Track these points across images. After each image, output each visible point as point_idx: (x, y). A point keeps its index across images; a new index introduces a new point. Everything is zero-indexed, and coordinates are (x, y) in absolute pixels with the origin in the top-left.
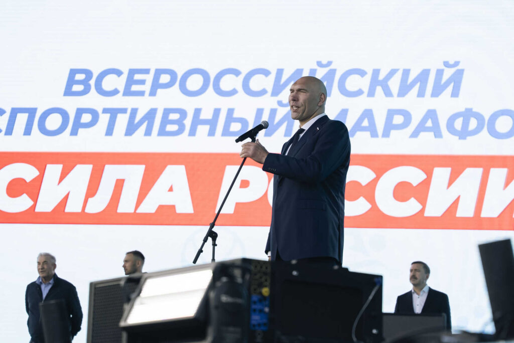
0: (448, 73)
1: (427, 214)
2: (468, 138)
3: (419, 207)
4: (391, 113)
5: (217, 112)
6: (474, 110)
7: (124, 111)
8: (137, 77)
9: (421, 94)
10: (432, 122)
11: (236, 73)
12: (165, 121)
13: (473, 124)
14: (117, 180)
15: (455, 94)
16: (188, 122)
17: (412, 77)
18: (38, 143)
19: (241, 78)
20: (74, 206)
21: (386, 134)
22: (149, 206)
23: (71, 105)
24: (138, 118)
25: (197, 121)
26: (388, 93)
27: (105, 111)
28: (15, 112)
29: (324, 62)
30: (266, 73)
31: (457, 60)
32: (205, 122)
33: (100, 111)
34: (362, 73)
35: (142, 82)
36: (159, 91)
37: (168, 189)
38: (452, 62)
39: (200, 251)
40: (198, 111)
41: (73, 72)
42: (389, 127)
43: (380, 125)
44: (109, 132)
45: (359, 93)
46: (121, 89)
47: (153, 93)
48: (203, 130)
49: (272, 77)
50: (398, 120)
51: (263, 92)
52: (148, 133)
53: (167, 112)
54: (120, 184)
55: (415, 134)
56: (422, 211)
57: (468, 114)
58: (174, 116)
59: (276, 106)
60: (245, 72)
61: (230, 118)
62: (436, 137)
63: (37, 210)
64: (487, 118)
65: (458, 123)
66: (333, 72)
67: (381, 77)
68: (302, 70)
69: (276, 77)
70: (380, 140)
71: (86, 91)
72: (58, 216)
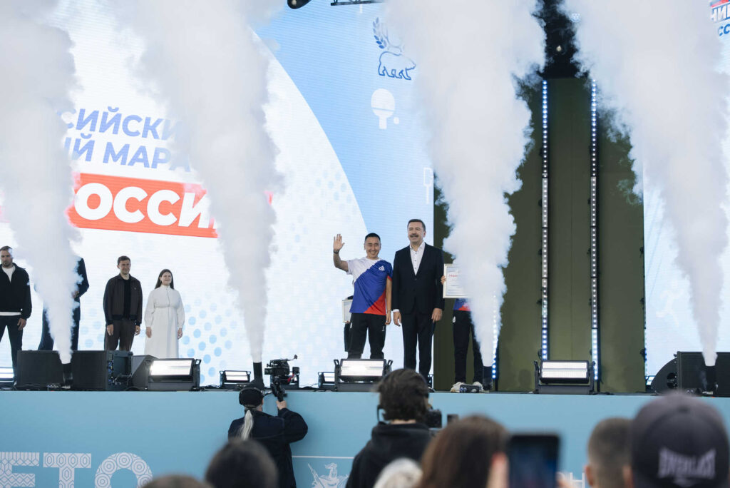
3: (175, 219)
4: (157, 151)
21: (154, 166)
26: (156, 136)
29: (113, 108)
34: (139, 119)
42: (156, 161)
43: (150, 160)
45: (137, 134)
49: (77, 115)
50: (162, 156)
51: (71, 125)
55: (173, 168)
56: (177, 222)
59: (80, 137)
62: (186, 170)
66: (119, 116)
67: (152, 123)
68: (98, 112)
69: (80, 116)
70: (150, 169)
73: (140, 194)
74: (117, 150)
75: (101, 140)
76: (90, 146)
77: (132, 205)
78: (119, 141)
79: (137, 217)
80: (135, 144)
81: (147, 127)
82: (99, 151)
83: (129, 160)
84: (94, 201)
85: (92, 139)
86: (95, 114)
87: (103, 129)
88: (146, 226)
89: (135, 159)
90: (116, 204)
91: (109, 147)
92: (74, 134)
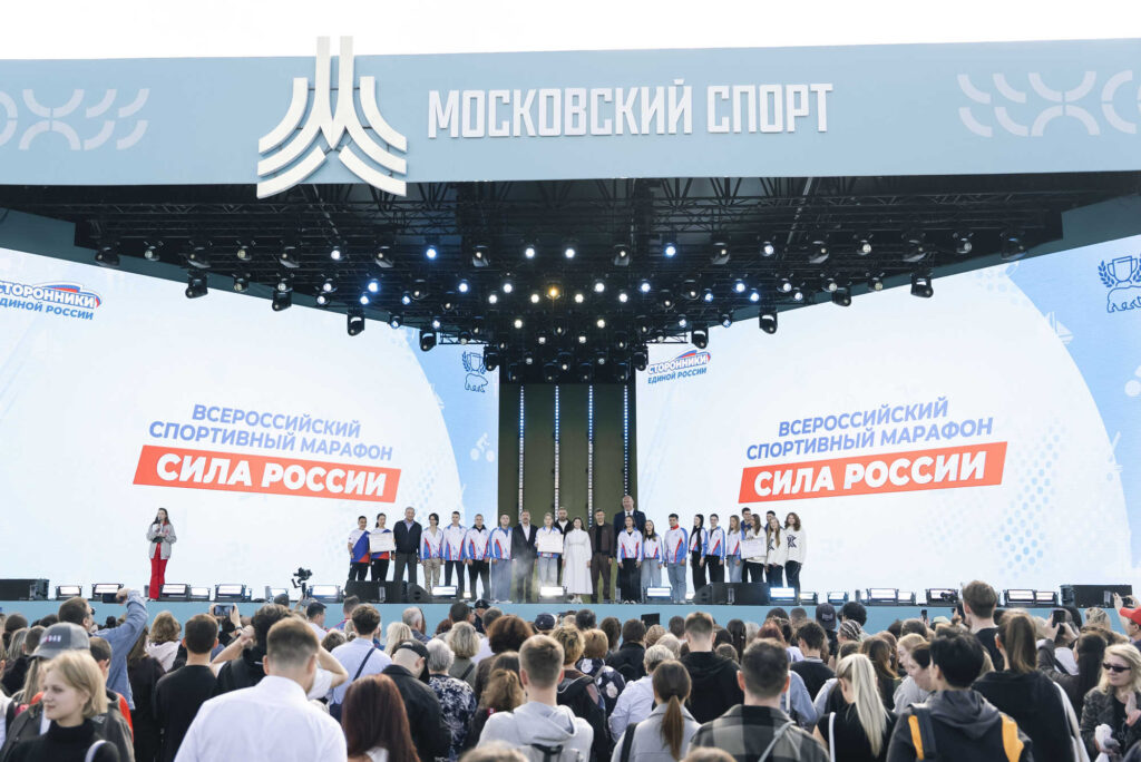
0: (354, 426)
1: (346, 492)
2: (361, 457)
3: (342, 488)
4: (333, 443)
5: (262, 435)
6: (363, 444)
7: (221, 430)
8: (227, 413)
9: (344, 435)
10: (348, 449)
11: (270, 416)
12: (239, 437)
13: (363, 451)
15: (357, 436)
16: (249, 439)
17: (341, 426)
18: (180, 444)
19: (272, 418)
20: (197, 479)
21: (330, 453)
22: (232, 482)
23: (196, 424)
24: (227, 434)
25: (253, 438)
26: (332, 433)
27: (212, 429)
28: (169, 425)
29: (307, 414)
30: (283, 417)
31: (358, 420)
32: (257, 440)
33: (209, 429)
34: (322, 422)
35: (229, 416)
36: (237, 421)
38: (356, 421)
40: (254, 434)
41: (197, 407)
42: (332, 450)
43: (328, 449)
44: (214, 441)
46: (219, 418)
47: (234, 422)
48: (256, 443)
49: (285, 420)
50: (335, 446)
51: (281, 427)
52: (232, 443)
53: (240, 432)
54: (219, 468)
55: (341, 454)
56: (344, 490)
57: (361, 446)
58: (243, 435)
59: (287, 434)
60: (274, 415)
61: (268, 439)
62: (349, 455)
64: (368, 449)
65: (358, 450)
66: (310, 420)
67: (329, 424)
68: (298, 417)
69: (287, 420)
70: (328, 455)
71: (203, 418)
72: (190, 484)
73: (321, 471)
74: (309, 443)
75: (299, 436)
76: (293, 440)
77: (318, 479)
78: (310, 436)
79: (320, 487)
80: (320, 438)
81: (327, 427)
82: (298, 443)
83: (315, 449)
84: (295, 477)
85: (294, 435)
87: (300, 430)
88: (325, 494)
89: (319, 449)
90: (308, 478)
91: (304, 441)
92: (283, 432)
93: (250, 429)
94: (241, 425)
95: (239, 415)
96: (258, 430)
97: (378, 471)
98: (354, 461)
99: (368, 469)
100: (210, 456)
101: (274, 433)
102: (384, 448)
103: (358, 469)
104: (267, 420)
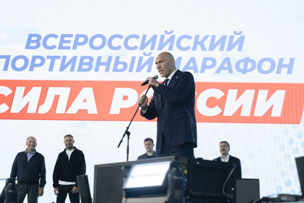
0: (236, 38)
2: (247, 73)
3: (221, 111)
5: (110, 58)
6: (250, 58)
7: (59, 57)
8: (66, 39)
9: (222, 49)
10: (228, 65)
11: (121, 37)
12: (82, 63)
13: (250, 65)
14: (56, 96)
15: (240, 49)
16: (94, 64)
17: (216, 40)
18: (11, 75)
19: (123, 39)
20: (31, 110)
21: (202, 71)
22: (73, 110)
23: (30, 54)
24: (67, 61)
25: (99, 63)
26: (204, 49)
27: (48, 57)
29: (169, 31)
30: (137, 37)
31: (241, 31)
32: (103, 64)
33: (46, 58)
34: (189, 37)
35: (69, 42)
36: (78, 47)
37: (83, 101)
38: (238, 32)
39: (121, 141)
40: (99, 58)
41: (30, 36)
42: (204, 67)
43: (200, 67)
44: (51, 69)
45: (188, 48)
46: (57, 45)
47: (75, 48)
48: (102, 68)
49: (140, 39)
50: (209, 63)
51: (135, 48)
52: (72, 70)
53: (83, 58)
54: (57, 98)
55: (218, 71)
56: (222, 113)
57: (247, 60)
58: (86, 61)
59: (142, 55)
61: (117, 62)
62: (229, 72)
63: (11, 112)
64: (257, 62)
65: (242, 66)
66: (173, 37)
67: (200, 40)
68: (156, 36)
69: (143, 39)
71: (38, 46)
72: (23, 115)
76: (150, 61)
80: (187, 56)
81: (196, 42)
85: (152, 56)
86: (154, 38)
92: (138, 53)
93: (95, 54)
94: (84, 50)
95: (81, 40)
96: (106, 53)
97: (272, 88)
98: (238, 78)
99: (257, 87)
100: (45, 85)
101: (126, 56)
102: (281, 60)
103: (241, 88)
104: (116, 42)
